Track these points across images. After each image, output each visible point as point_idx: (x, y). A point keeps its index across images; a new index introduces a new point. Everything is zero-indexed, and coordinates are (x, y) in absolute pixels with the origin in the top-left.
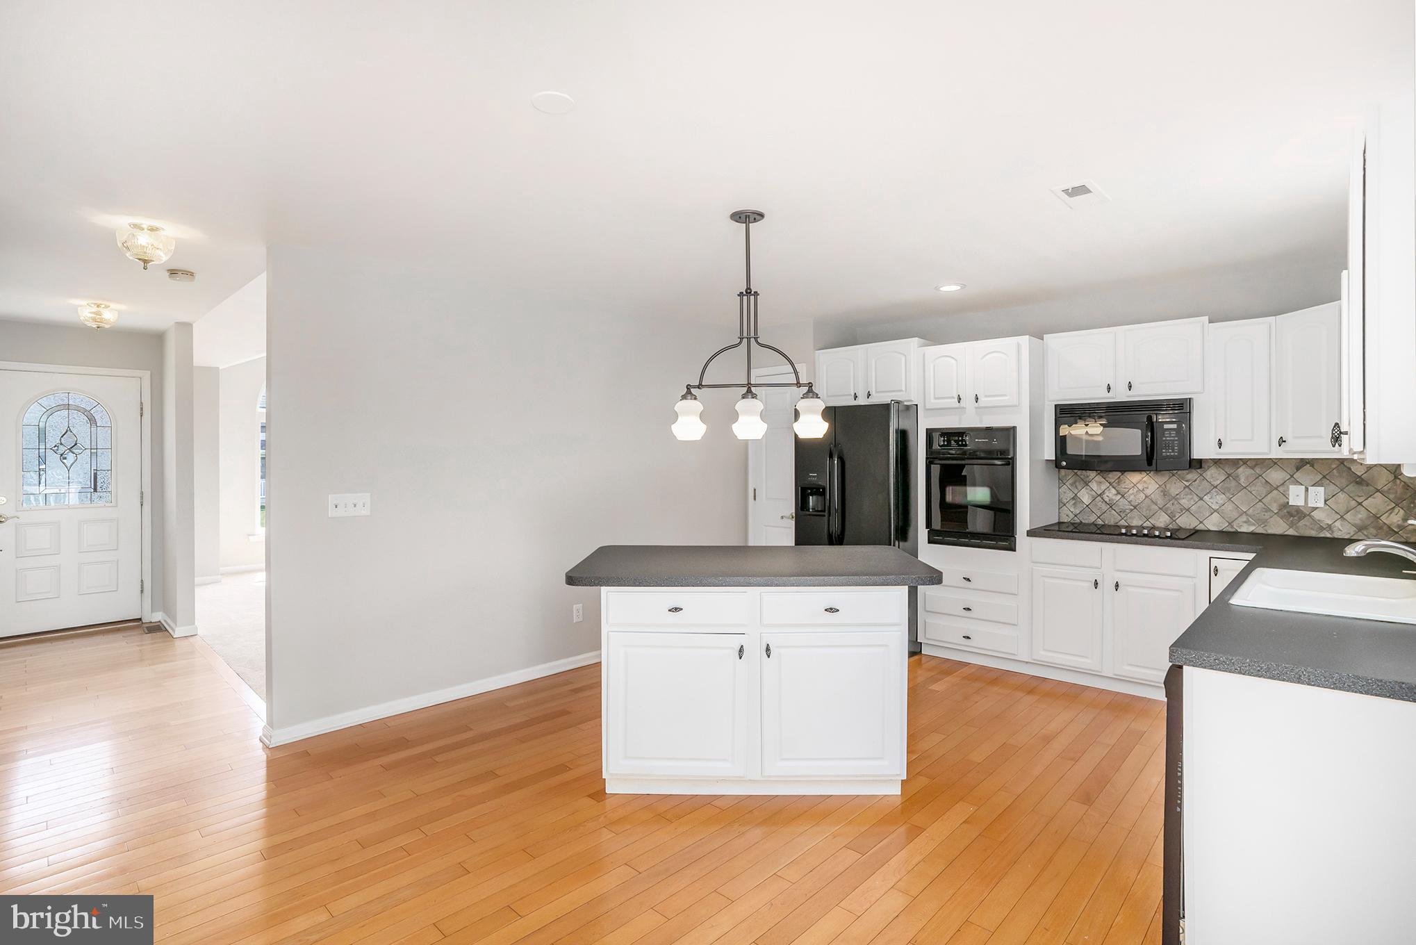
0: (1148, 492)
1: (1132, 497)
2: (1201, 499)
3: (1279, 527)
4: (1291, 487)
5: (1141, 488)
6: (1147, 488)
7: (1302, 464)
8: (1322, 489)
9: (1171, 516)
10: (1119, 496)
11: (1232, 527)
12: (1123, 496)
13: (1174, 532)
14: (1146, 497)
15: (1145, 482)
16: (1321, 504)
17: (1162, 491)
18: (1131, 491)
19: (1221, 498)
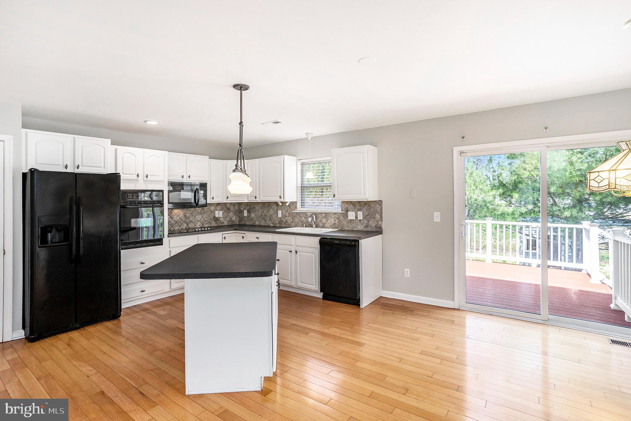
0: (180, 216)
1: (175, 218)
2: (195, 217)
3: (214, 224)
4: (216, 211)
5: (178, 215)
6: (180, 215)
7: (218, 204)
8: (222, 211)
9: (187, 224)
10: (171, 219)
11: (203, 226)
12: (172, 218)
13: (188, 230)
14: (180, 218)
15: (179, 212)
16: (222, 216)
17: (184, 216)
18: (175, 216)
19: (200, 217)
